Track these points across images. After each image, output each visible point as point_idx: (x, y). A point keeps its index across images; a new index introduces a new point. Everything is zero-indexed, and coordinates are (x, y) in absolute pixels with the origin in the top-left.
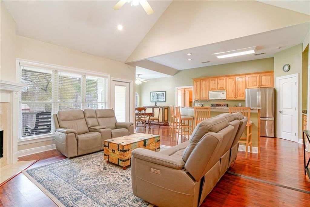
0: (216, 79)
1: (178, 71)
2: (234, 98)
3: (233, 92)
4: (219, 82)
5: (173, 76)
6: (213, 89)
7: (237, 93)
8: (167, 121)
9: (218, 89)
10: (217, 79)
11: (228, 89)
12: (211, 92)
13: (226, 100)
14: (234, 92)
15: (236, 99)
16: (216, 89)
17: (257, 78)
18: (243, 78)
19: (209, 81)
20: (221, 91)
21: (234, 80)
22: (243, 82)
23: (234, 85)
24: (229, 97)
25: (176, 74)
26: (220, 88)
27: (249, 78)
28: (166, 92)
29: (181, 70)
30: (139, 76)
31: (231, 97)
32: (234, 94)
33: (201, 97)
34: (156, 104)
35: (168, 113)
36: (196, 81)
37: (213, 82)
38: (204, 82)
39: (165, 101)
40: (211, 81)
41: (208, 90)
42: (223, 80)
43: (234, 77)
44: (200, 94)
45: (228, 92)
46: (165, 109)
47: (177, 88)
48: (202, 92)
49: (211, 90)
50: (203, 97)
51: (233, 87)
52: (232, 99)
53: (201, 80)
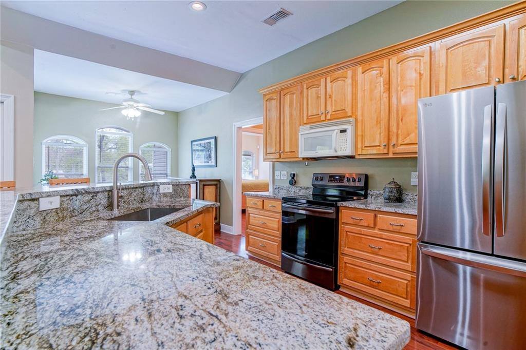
0: (323, 80)
1: (241, 77)
2: (382, 150)
3: (378, 122)
4: (334, 88)
5: (230, 92)
6: (314, 121)
7: (394, 129)
9: (328, 117)
10: (326, 80)
11: (363, 115)
12: (304, 132)
13: (352, 157)
14: (384, 123)
15: (391, 156)
16: (323, 118)
17: (490, 41)
18: (423, 57)
19: (302, 93)
20: (336, 124)
21: (385, 75)
22: (420, 73)
23: (384, 93)
24: (365, 147)
25: (235, 86)
26: (334, 113)
27: (450, 50)
28: (216, 139)
29: (248, 72)
30: (132, 95)
31: (370, 146)
32: (382, 134)
33: (280, 150)
34: (193, 173)
35: (218, 197)
36: (268, 97)
37: (312, 92)
38: (288, 97)
39: (214, 163)
40: (307, 89)
41: (298, 123)
42: (343, 79)
43: (385, 61)
44: (278, 140)
45: (359, 125)
46: (204, 185)
47: (238, 125)
48: (284, 131)
49: (306, 124)
50: (286, 151)
51: (380, 103)
52: (375, 152)
53: (281, 93)
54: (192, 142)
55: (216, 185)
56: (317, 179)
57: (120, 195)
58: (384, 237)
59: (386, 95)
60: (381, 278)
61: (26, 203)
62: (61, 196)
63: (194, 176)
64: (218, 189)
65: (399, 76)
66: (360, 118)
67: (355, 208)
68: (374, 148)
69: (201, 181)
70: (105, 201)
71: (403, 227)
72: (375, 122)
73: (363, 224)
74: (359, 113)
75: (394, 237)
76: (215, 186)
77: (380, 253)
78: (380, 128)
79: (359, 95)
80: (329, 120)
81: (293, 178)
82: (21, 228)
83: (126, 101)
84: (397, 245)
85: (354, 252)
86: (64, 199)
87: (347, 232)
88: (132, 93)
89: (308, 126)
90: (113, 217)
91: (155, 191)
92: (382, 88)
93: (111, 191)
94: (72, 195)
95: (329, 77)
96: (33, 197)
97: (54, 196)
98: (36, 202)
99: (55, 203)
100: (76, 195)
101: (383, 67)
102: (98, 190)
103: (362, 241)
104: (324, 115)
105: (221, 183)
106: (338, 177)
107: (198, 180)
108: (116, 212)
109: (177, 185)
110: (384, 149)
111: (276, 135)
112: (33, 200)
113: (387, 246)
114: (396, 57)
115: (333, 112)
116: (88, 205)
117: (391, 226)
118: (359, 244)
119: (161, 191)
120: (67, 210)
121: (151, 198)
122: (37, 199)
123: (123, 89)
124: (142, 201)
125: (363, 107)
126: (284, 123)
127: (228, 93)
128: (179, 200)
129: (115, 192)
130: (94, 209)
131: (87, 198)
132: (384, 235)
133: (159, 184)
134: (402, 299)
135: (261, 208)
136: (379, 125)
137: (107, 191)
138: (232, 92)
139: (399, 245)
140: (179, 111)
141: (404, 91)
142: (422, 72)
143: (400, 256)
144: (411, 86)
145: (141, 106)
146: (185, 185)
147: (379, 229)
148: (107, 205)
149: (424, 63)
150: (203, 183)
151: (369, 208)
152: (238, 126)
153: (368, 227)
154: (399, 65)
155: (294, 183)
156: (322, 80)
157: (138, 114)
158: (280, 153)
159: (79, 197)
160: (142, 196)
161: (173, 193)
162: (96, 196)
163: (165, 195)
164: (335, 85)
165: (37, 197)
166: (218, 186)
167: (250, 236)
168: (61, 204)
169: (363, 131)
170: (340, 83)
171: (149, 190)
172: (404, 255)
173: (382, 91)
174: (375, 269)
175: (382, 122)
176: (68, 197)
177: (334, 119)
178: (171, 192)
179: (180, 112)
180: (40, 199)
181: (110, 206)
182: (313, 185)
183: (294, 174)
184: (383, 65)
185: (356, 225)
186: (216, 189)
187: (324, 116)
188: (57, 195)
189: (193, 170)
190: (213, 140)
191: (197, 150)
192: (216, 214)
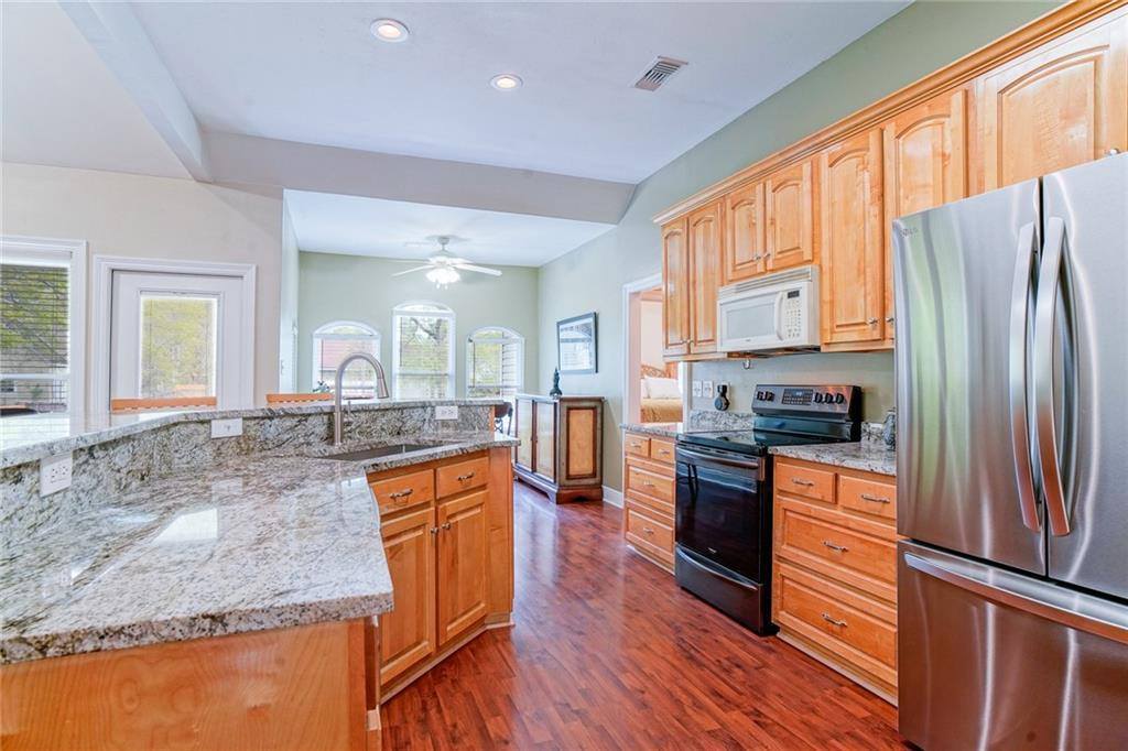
0: (759, 188)
1: (634, 190)
2: (870, 332)
3: (861, 272)
4: (779, 203)
5: (618, 224)
6: (746, 276)
7: (891, 285)
8: (594, 475)
9: (770, 265)
10: (765, 187)
11: (832, 257)
12: (727, 298)
13: (817, 349)
15: (888, 344)
16: (760, 268)
17: (1096, 60)
18: (949, 116)
19: (724, 217)
20: (782, 280)
21: (874, 168)
22: (943, 155)
23: (871, 204)
24: (838, 326)
25: (625, 212)
26: (780, 256)
27: (1007, 93)
28: (596, 317)
29: (644, 182)
30: (443, 244)
31: (847, 325)
32: (869, 298)
33: (689, 338)
34: (556, 386)
35: (599, 432)
36: (667, 231)
37: (741, 212)
38: (701, 227)
39: (592, 366)
40: (733, 208)
41: (718, 281)
42: (795, 182)
43: (873, 136)
44: (685, 315)
45: (826, 279)
46: (569, 409)
47: (631, 287)
48: (695, 298)
49: (732, 281)
50: (699, 339)
51: (864, 228)
52: (855, 337)
53: (690, 222)
54: (559, 324)
55: (594, 409)
56: (759, 397)
57: (345, 420)
58: (851, 525)
59: (875, 210)
60: (848, 617)
61: (192, 426)
62: (244, 419)
63: (557, 390)
64: (599, 416)
65: (901, 165)
66: (826, 265)
67: (797, 459)
68: (856, 328)
69: (561, 400)
70: (321, 430)
71: (886, 505)
72: (856, 271)
73: (814, 496)
74: (825, 254)
75: (869, 526)
76: (591, 411)
77: (846, 560)
78: (865, 284)
79: (825, 215)
80: (772, 271)
81: (723, 395)
82: (184, 460)
83: (434, 255)
84: (876, 544)
85: (798, 556)
86: (248, 423)
87: (785, 510)
88: (444, 240)
89: (733, 286)
90: (327, 454)
91: (427, 417)
92: (868, 195)
93: (331, 414)
94: (263, 418)
95: (770, 181)
96: (201, 418)
97: (233, 418)
98: (206, 425)
99: (236, 427)
100: (271, 418)
101: (868, 149)
102: (309, 412)
103: (813, 532)
104: (761, 262)
105: (604, 405)
106: (800, 394)
107: (558, 399)
108: (337, 448)
109: (467, 406)
110: (874, 329)
111: (681, 307)
112: (202, 422)
113: (858, 546)
114: (893, 124)
115: (780, 253)
116: (291, 435)
117: (864, 501)
118: (807, 537)
119: (439, 416)
120: (255, 439)
121: (419, 429)
122: (209, 422)
123: (427, 235)
124: (399, 433)
125: (832, 240)
126: (694, 282)
127: (613, 226)
128: (471, 432)
129: (337, 416)
130: (302, 440)
131: (289, 423)
132: (852, 520)
133: (433, 404)
134: (887, 668)
135: (646, 455)
136: (862, 276)
137: (325, 414)
138: (621, 223)
139: (881, 545)
140: (538, 265)
141: (910, 198)
142: (947, 151)
143: (881, 569)
144: (925, 186)
145: (459, 263)
146: (482, 406)
147: (845, 508)
148: (325, 436)
149: (952, 130)
150: (570, 405)
151: (822, 461)
152: (632, 291)
153: (822, 501)
154: (901, 141)
155: (724, 406)
156: (757, 187)
157: (455, 277)
158: (689, 345)
159: (276, 421)
160: (399, 424)
161: (460, 420)
162: (306, 420)
163: (445, 424)
164: (780, 195)
165: (207, 418)
166: (599, 410)
167: (630, 512)
168: (245, 431)
169: (832, 292)
170: (790, 190)
171: (417, 414)
172: (889, 568)
173: (867, 203)
174: (836, 595)
175: (868, 270)
176: (257, 421)
177: (783, 268)
178: (456, 417)
179: (542, 267)
180: (213, 422)
181: (330, 439)
182: (754, 409)
183: (725, 388)
184: (868, 144)
185: (801, 496)
186: (595, 416)
187: (763, 265)
188: (238, 417)
189: (557, 379)
190: (591, 320)
191: (567, 341)
192: (595, 467)
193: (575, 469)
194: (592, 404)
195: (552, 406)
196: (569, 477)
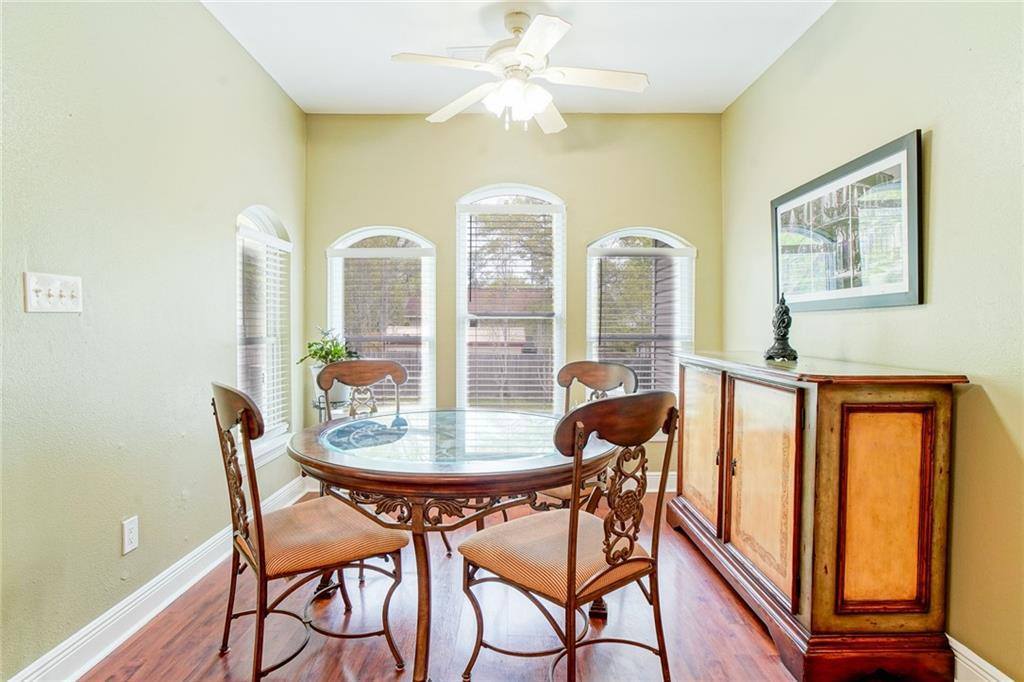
8: (921, 604)
28: (921, 146)
34: (782, 338)
35: (940, 481)
39: (905, 285)
46: (848, 410)
54: (776, 204)
55: (926, 410)
63: (783, 352)
64: (942, 433)
69: (826, 384)
76: (918, 418)
105: (961, 401)
107: (812, 379)
150: (839, 397)
166: (942, 415)
186: (929, 432)
189: (784, 320)
190: (901, 160)
191: (794, 249)
192: (924, 582)
193: (861, 584)
194: (923, 396)
195: (793, 398)
196: (841, 606)
